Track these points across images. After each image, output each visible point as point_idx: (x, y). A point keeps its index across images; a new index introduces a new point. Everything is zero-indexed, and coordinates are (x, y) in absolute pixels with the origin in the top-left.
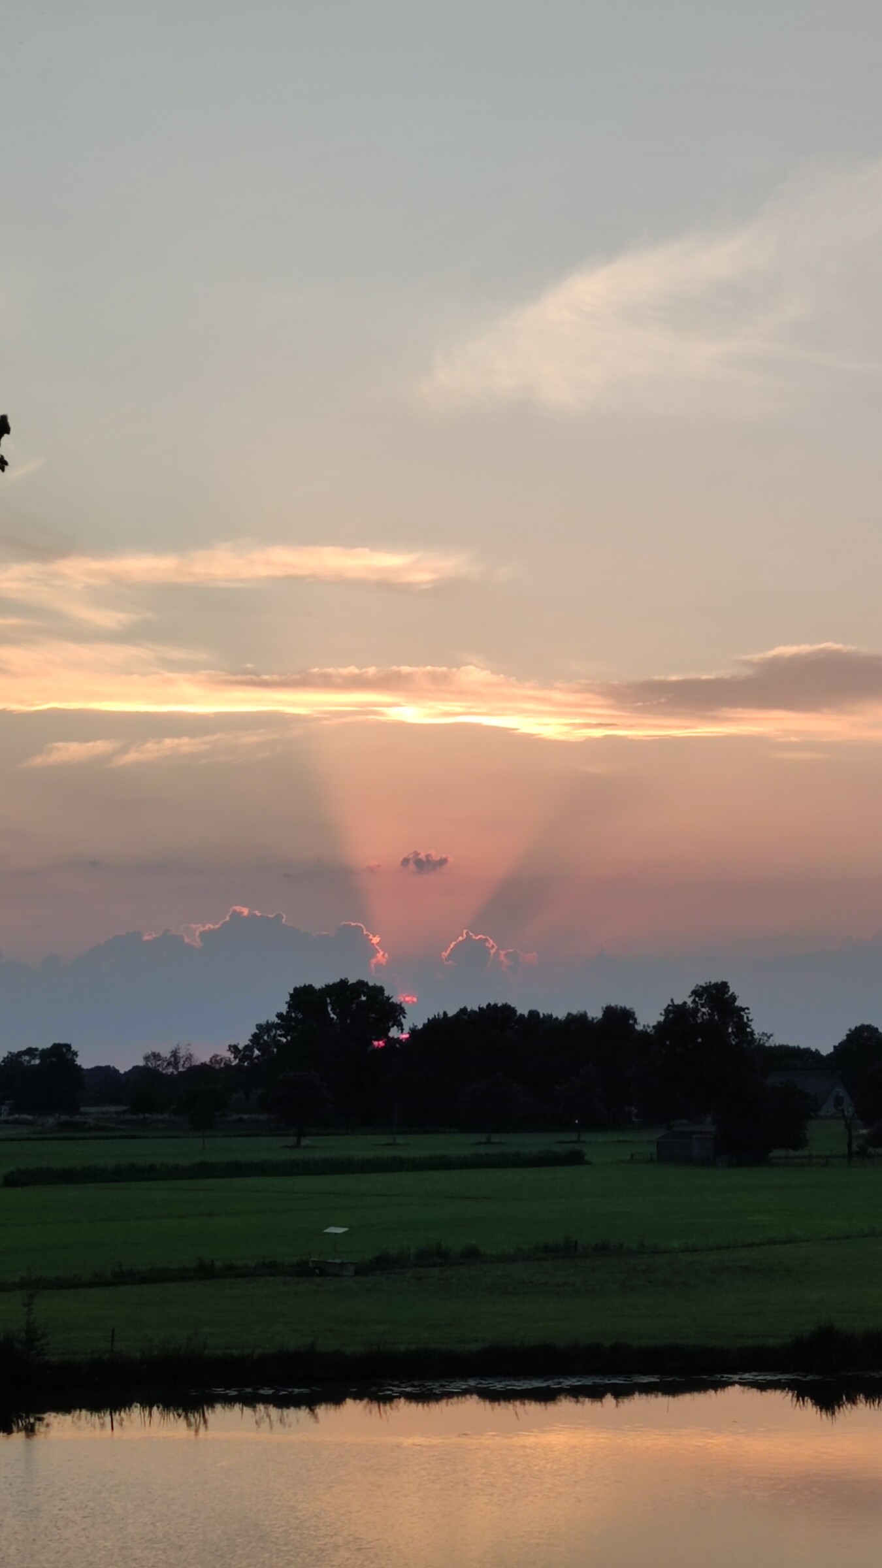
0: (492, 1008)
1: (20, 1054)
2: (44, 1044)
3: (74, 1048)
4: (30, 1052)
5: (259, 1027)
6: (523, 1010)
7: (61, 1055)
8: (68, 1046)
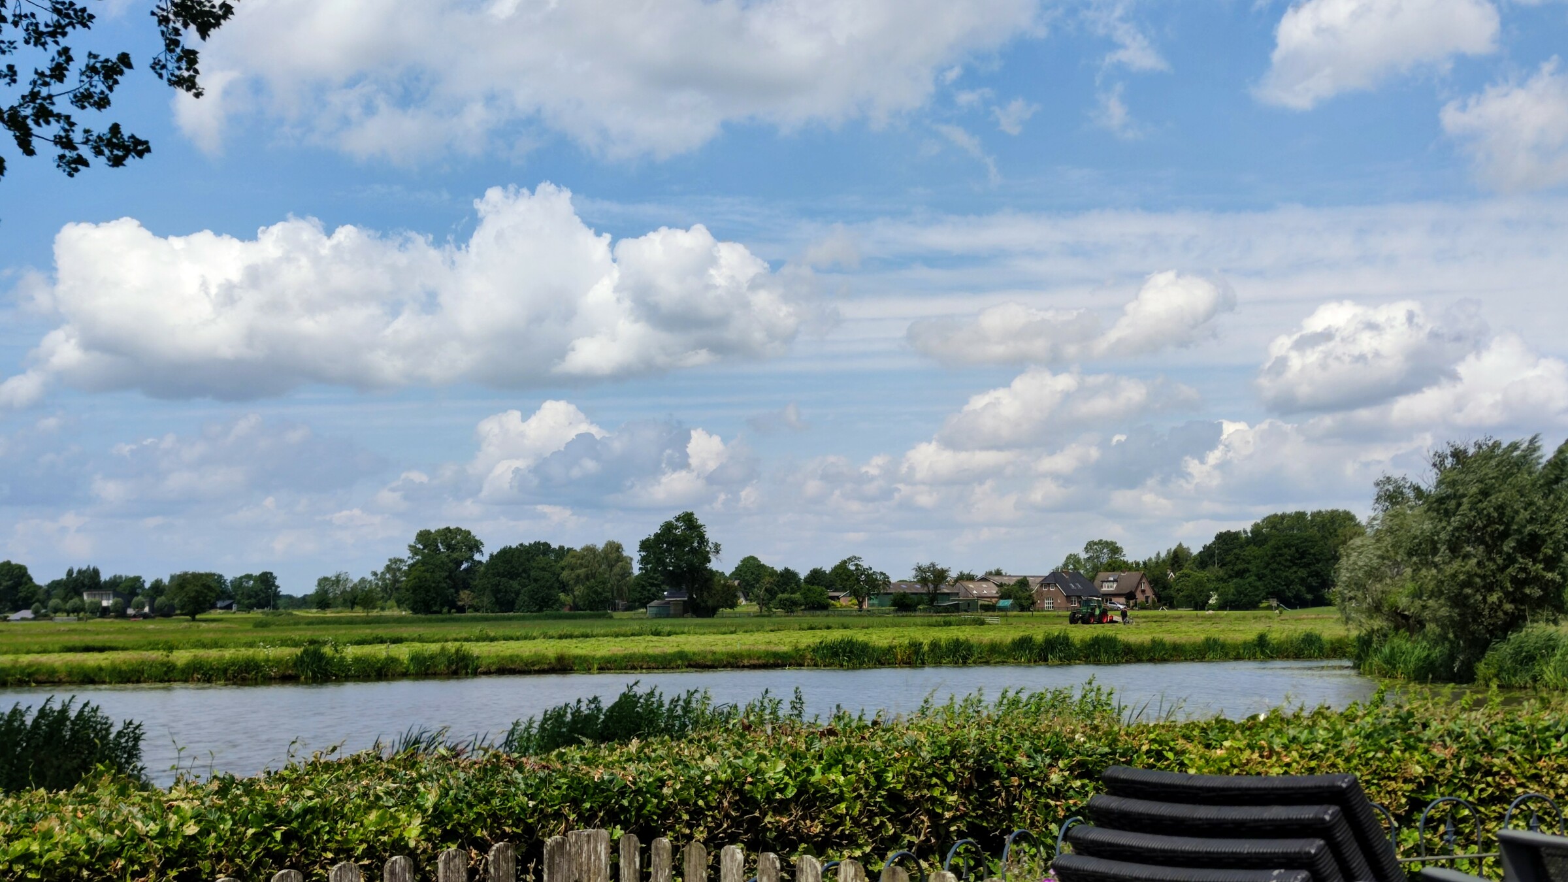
0: (537, 544)
1: (241, 578)
2: (257, 572)
3: (275, 574)
4: (249, 577)
5: (390, 560)
6: (555, 545)
7: (267, 579)
8: (271, 574)
